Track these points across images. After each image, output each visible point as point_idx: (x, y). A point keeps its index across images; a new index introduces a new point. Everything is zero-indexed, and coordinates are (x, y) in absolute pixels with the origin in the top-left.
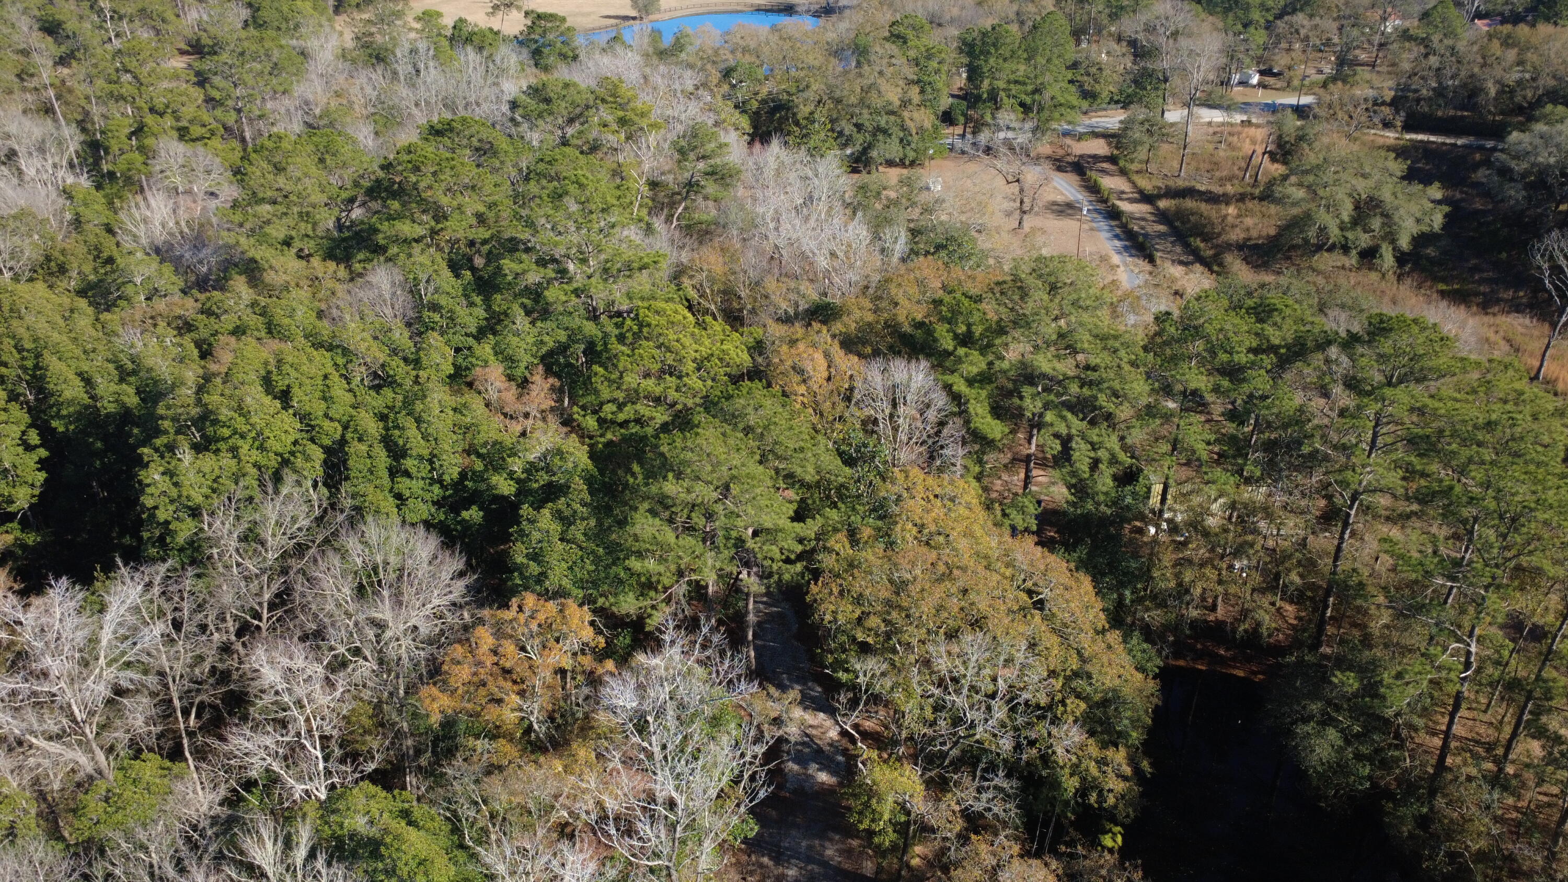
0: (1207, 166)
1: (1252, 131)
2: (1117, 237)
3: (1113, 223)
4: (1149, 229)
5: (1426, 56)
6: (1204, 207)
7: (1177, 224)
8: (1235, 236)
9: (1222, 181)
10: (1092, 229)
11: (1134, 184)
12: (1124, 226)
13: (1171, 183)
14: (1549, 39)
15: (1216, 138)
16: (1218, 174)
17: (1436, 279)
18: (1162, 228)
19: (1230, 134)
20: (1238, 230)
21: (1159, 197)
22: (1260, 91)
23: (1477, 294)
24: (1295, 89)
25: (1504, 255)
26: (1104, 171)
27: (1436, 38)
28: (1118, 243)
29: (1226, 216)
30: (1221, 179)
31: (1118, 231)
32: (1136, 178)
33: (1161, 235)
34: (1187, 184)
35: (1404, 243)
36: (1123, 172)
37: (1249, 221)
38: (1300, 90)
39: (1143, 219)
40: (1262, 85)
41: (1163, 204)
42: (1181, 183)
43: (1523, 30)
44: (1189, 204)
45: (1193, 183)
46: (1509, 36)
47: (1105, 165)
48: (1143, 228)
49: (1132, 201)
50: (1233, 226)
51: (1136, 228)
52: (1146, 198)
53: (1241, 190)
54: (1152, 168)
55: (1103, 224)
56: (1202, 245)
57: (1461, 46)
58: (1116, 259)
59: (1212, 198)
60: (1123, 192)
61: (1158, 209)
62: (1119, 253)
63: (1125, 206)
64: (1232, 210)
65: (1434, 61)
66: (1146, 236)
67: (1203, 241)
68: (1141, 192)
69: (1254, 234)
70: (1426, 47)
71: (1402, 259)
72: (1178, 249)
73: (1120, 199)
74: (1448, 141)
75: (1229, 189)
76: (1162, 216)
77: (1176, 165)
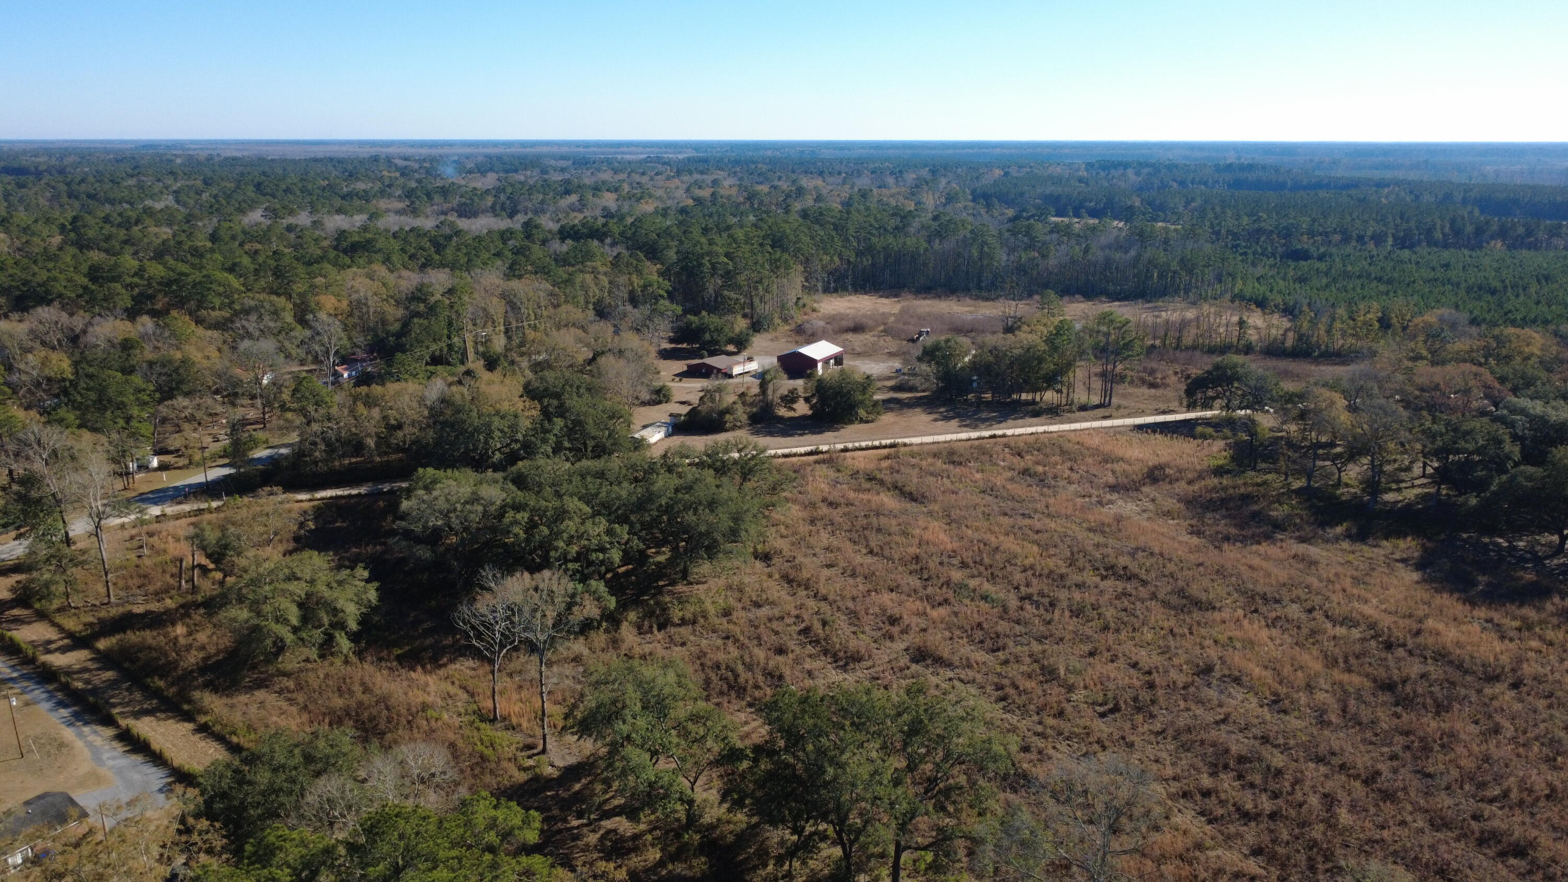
0: (137, 581)
1: (171, 525)
2: (61, 704)
3: (51, 687)
4: (96, 681)
5: (308, 424)
6: (148, 636)
7: (127, 665)
8: (193, 659)
9: (158, 595)
10: (27, 704)
11: (61, 628)
12: (65, 688)
13: (103, 614)
14: (398, 394)
15: (135, 543)
16: (151, 588)
17: (390, 645)
18: (109, 675)
19: (151, 534)
20: (194, 652)
21: (96, 636)
22: (164, 475)
23: (425, 649)
24: (198, 465)
25: (433, 603)
26: (18, 621)
27: (311, 408)
28: (64, 712)
29: (176, 638)
30: (156, 593)
31: (60, 695)
32: (59, 619)
33: (113, 684)
34: (121, 610)
35: (353, 626)
36: (42, 616)
37: (202, 637)
38: (203, 464)
39: (85, 670)
40: (163, 467)
41: (102, 644)
42: (114, 612)
43: (376, 389)
44: (133, 637)
45: (128, 607)
46: (367, 395)
47: (16, 612)
48: (87, 682)
49: (64, 650)
50: (188, 648)
51: (79, 685)
52: (78, 642)
53: (181, 601)
54: (75, 601)
55: (39, 693)
56: (161, 684)
57: (334, 411)
58: (69, 734)
59: (155, 621)
60: (50, 642)
61: (98, 651)
62: (71, 725)
63: (58, 660)
64: (180, 630)
65: (315, 427)
66: (95, 691)
67: (161, 677)
68: (70, 635)
69: (212, 650)
70: (305, 416)
71: (354, 637)
72: (138, 696)
73: (49, 652)
74: (354, 492)
75: (169, 603)
76: (106, 660)
77: (102, 589)
